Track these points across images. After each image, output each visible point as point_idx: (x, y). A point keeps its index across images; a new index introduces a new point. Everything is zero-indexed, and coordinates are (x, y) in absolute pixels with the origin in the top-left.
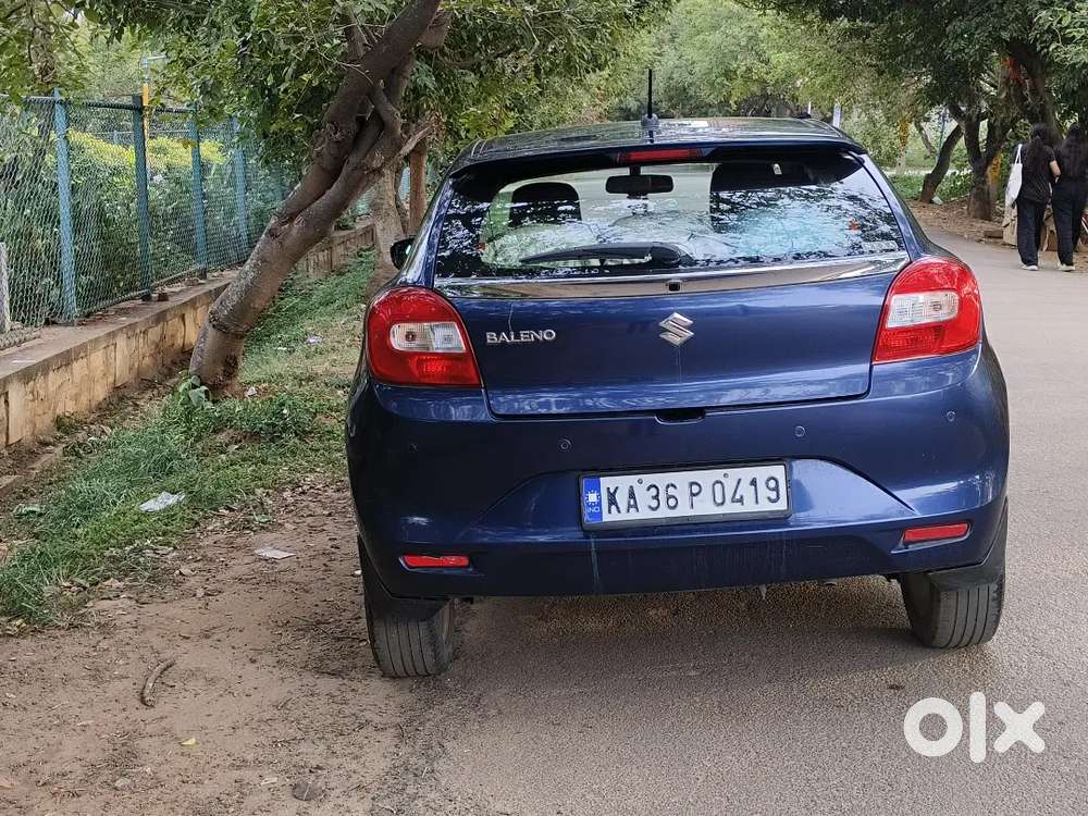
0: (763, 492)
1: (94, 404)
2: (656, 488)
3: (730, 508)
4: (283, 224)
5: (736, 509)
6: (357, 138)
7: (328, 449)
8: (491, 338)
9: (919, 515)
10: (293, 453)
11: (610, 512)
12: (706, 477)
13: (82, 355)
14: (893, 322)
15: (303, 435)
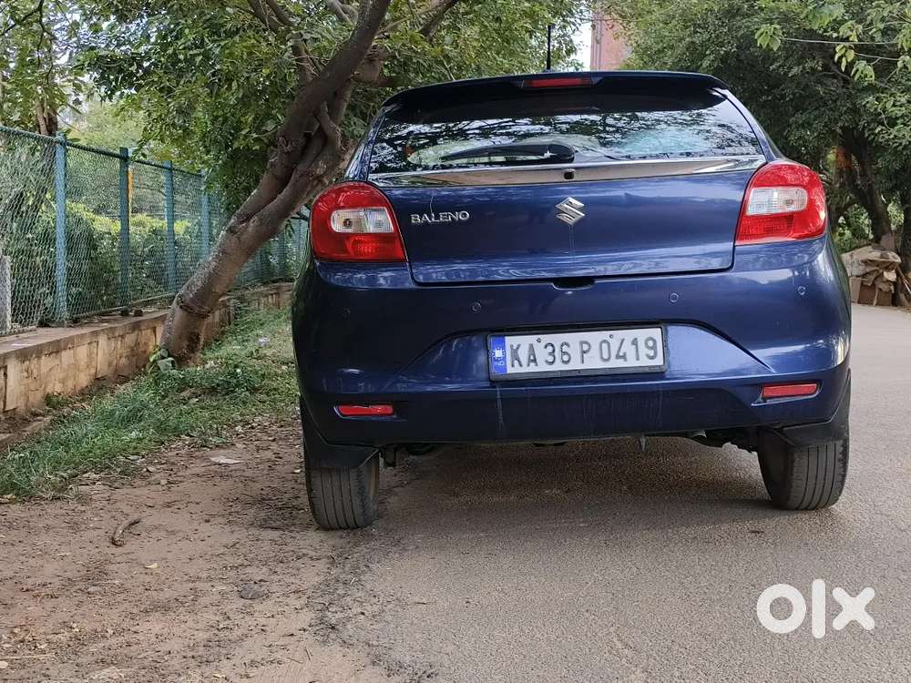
0: (643, 350)
1: (78, 388)
2: (552, 345)
3: (615, 364)
4: (242, 223)
5: (620, 364)
6: (304, 150)
7: (274, 401)
8: (416, 219)
9: (774, 372)
10: (244, 403)
11: (513, 366)
12: (594, 337)
13: (70, 346)
14: (751, 211)
15: (253, 390)
